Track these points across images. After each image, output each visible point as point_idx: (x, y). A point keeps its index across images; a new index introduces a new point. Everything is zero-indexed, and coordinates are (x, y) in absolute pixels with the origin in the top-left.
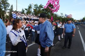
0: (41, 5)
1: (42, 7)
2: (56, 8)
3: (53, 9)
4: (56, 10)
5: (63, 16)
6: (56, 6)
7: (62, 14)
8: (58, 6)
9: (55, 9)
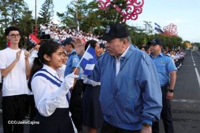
2: (132, 7)
3: (124, 11)
4: (134, 15)
5: (151, 32)
7: (147, 24)
8: (137, 1)
9: (129, 10)
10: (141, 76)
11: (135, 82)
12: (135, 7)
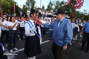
0: (63, 1)
1: (64, 4)
3: (75, 5)
4: (79, 7)
5: (86, 14)
6: (79, 2)
7: (85, 11)
8: (81, 1)
9: (77, 5)
10: (66, 28)
11: (64, 30)
12: (80, 4)
